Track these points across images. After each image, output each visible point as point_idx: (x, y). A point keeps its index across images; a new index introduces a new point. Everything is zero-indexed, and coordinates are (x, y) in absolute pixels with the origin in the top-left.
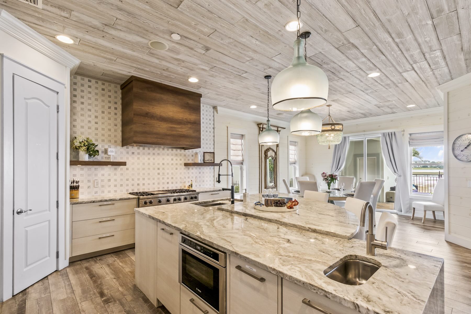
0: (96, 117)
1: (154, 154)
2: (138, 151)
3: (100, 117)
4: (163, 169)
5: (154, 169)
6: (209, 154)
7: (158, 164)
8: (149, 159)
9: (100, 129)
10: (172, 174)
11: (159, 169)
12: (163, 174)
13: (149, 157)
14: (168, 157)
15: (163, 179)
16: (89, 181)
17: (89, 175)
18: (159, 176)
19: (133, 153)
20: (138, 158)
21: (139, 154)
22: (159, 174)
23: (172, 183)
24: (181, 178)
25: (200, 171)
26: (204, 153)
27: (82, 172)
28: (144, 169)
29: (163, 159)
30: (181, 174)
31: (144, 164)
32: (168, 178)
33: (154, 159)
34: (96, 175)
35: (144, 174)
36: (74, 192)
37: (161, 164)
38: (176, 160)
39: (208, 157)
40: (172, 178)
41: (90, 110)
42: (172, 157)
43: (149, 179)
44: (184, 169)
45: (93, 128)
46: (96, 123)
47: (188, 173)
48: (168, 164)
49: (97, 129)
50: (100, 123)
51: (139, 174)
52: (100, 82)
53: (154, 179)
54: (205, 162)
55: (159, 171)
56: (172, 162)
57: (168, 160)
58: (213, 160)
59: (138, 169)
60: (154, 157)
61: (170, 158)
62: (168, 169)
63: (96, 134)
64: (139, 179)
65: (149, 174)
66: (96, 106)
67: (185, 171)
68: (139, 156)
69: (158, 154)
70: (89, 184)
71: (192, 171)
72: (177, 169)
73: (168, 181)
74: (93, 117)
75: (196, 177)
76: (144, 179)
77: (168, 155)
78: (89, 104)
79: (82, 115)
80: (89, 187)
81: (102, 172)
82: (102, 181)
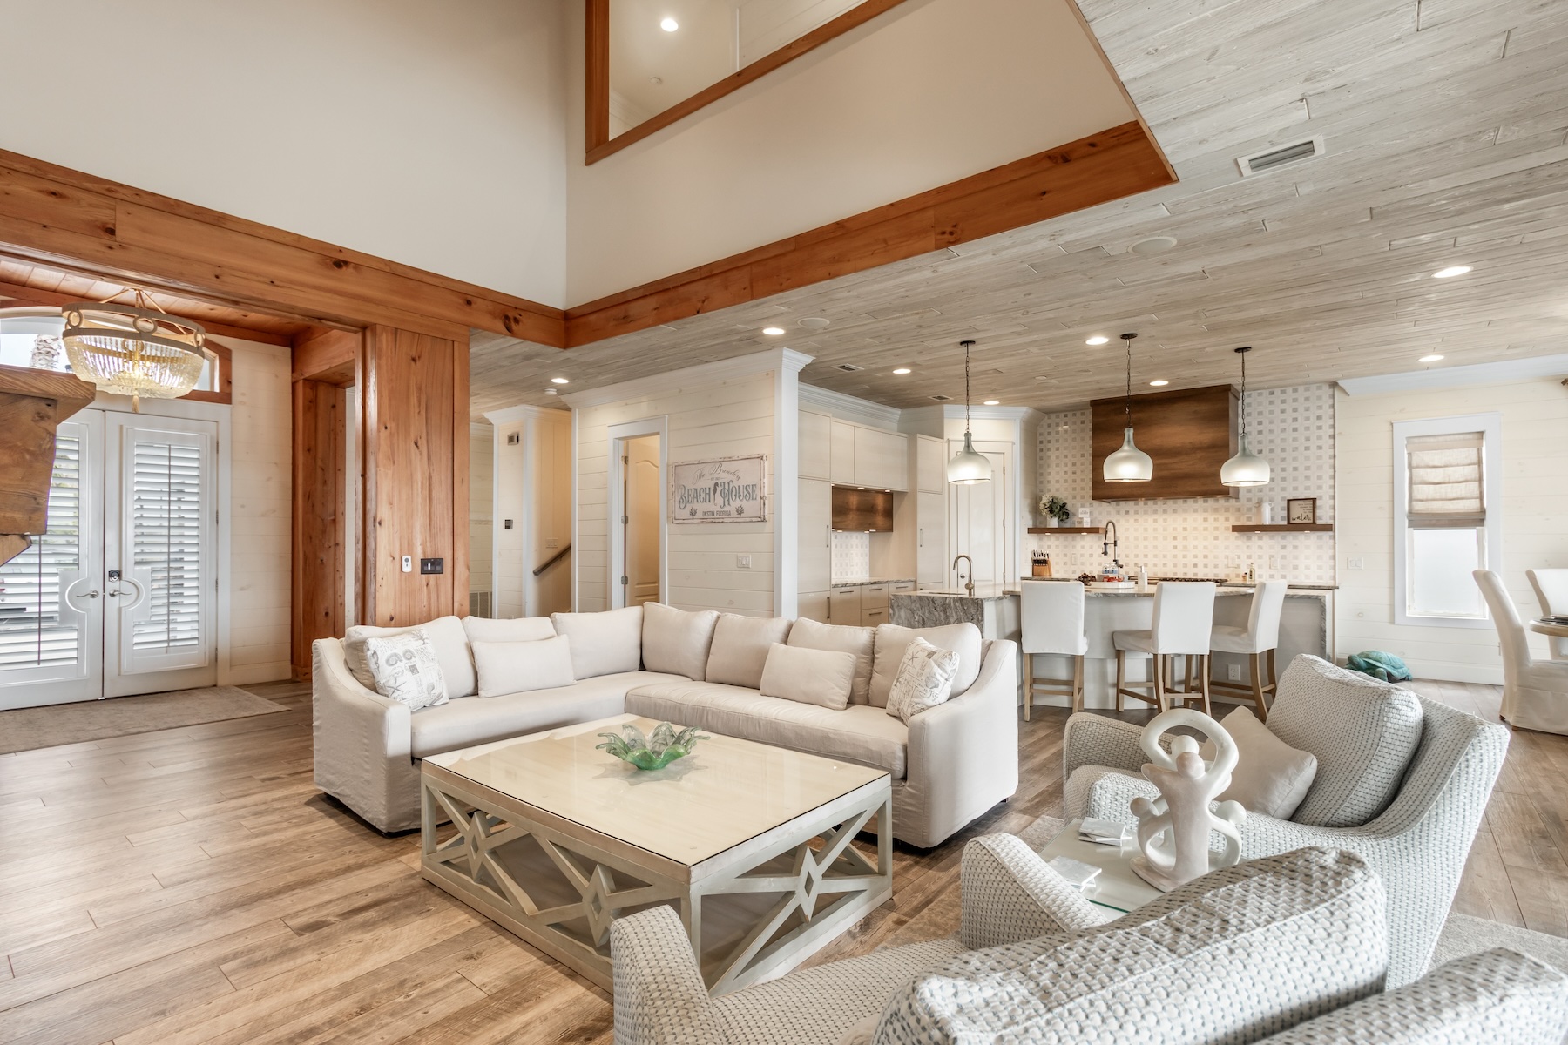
0: (1074, 464)
1: (1165, 511)
2: (1136, 508)
3: (1078, 464)
4: (1185, 538)
5: (1165, 538)
6: (1301, 502)
7: (1175, 529)
8: (1155, 521)
9: (1078, 481)
10: (1205, 548)
11: (1175, 538)
12: (1185, 547)
13: (1155, 517)
14: (1195, 515)
15: (1185, 556)
16: (1065, 555)
17: (1066, 547)
18: (1175, 552)
19: (1127, 512)
20: (1136, 520)
21: (1136, 512)
22: (1175, 547)
23: (1206, 566)
24: (1227, 557)
25: (1284, 542)
26: (1289, 501)
27: (1057, 543)
28: (1145, 539)
29: (1185, 520)
30: (1227, 548)
31: (1146, 530)
32: (1195, 557)
33: (1165, 521)
34: (1074, 547)
35: (1146, 547)
36: (1040, 568)
37: (1180, 529)
38: (1216, 520)
39: (1299, 512)
40: (1206, 557)
41: (1066, 457)
42: (1205, 515)
43: (1155, 556)
44: (1236, 538)
45: (1070, 481)
46: (1074, 473)
47: (1248, 547)
48: (1195, 529)
49: (1074, 481)
50: (1078, 472)
51: (1137, 547)
52: (1078, 413)
53: (1165, 556)
54: (1292, 521)
55: (1175, 543)
56: (1206, 524)
57: (1195, 520)
58: (1311, 516)
59: (1136, 539)
60: (1165, 516)
61: (1199, 517)
62: (1196, 538)
63: (1074, 489)
64: (1136, 556)
65: (1155, 547)
66: (1074, 448)
67: (1239, 542)
68: (1137, 516)
69: (1174, 511)
70: (1066, 559)
71: (1260, 543)
72: (1216, 538)
73: (1195, 561)
74: (1070, 464)
75: (1272, 557)
76: (1146, 556)
77: (1195, 511)
78: (1065, 449)
79: (1057, 465)
80: (1065, 564)
81: (1082, 543)
82: (1082, 555)
